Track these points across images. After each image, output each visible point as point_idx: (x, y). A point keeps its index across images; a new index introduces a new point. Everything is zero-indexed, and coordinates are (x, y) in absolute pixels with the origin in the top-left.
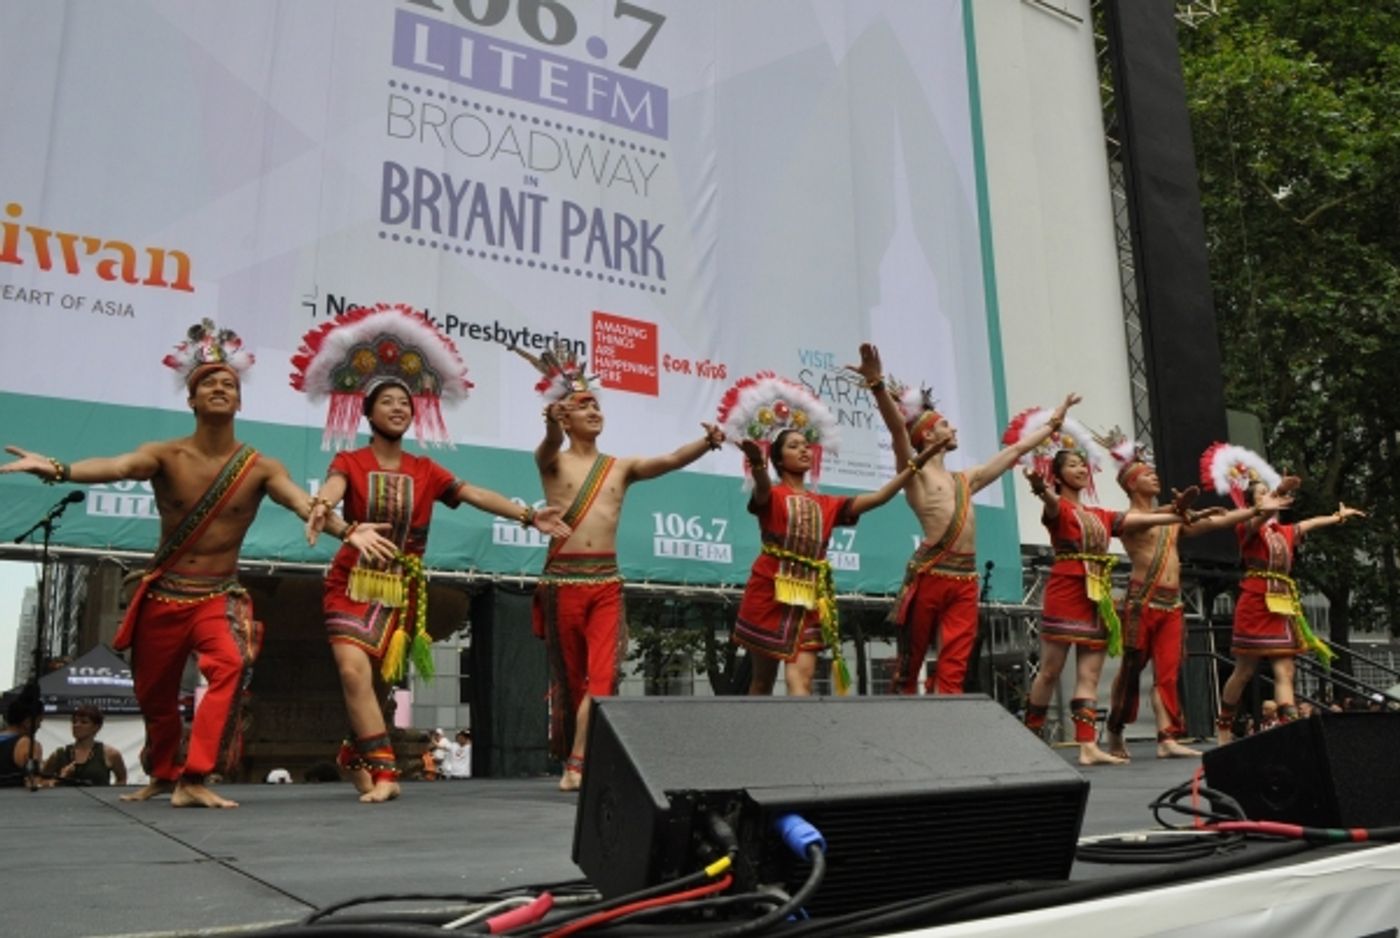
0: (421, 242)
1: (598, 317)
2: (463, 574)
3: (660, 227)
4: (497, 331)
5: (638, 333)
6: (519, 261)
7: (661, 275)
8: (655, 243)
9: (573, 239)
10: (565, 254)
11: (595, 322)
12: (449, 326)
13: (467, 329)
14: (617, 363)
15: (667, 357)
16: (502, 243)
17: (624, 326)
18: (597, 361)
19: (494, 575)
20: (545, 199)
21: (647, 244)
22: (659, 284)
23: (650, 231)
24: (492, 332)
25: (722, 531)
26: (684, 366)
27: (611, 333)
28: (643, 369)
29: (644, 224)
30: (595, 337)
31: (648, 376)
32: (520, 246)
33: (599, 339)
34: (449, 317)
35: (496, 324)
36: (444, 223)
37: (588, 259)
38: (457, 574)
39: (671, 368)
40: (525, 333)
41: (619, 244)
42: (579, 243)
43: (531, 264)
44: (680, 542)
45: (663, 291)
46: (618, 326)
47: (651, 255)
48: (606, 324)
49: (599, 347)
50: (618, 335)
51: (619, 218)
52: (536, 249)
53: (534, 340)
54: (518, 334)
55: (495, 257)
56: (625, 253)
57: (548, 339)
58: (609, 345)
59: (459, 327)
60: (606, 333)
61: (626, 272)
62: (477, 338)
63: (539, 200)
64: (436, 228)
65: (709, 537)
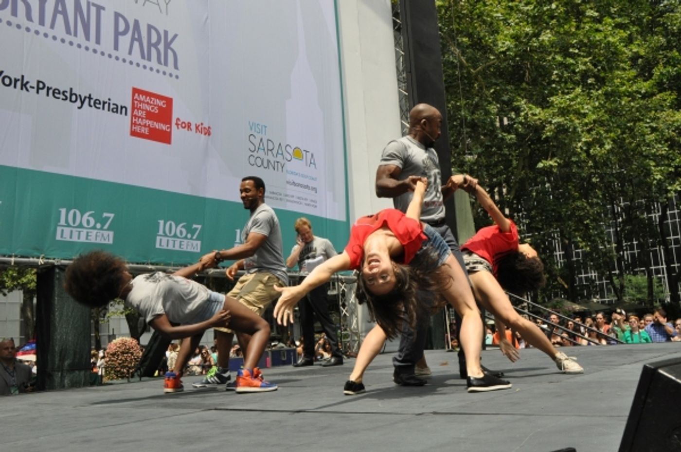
0: (19, 26)
1: (135, 91)
2: (35, 260)
3: (176, 36)
4: (71, 94)
5: (161, 103)
6: (87, 49)
7: (176, 67)
8: (172, 46)
9: (121, 38)
10: (116, 48)
11: (133, 95)
12: (38, 89)
13: (51, 92)
14: (148, 122)
15: (178, 119)
16: (76, 35)
17: (153, 99)
18: (134, 120)
19: (56, 260)
20: (104, 9)
21: (167, 46)
22: (175, 72)
23: (170, 38)
24: (68, 95)
25: (198, 232)
26: (188, 126)
27: (143, 102)
28: (163, 127)
29: (166, 33)
30: (133, 104)
31: (165, 131)
32: (88, 38)
33: (136, 106)
34: (39, 82)
35: (71, 89)
36: (35, 14)
37: (130, 53)
38: (31, 260)
39: (180, 126)
40: (90, 98)
41: (150, 45)
42: (125, 41)
43: (95, 51)
44: (170, 239)
45: (177, 77)
46: (148, 98)
47: (170, 53)
48: (141, 96)
49: (136, 110)
50: (148, 103)
51: (150, 27)
52: (98, 41)
53: (95, 103)
54: (85, 98)
55: (71, 43)
56: (154, 52)
57: (104, 103)
58: (143, 110)
59: (46, 89)
60: (140, 102)
61: (154, 63)
62: (58, 98)
63: (99, 8)
64: (29, 18)
65: (189, 236)
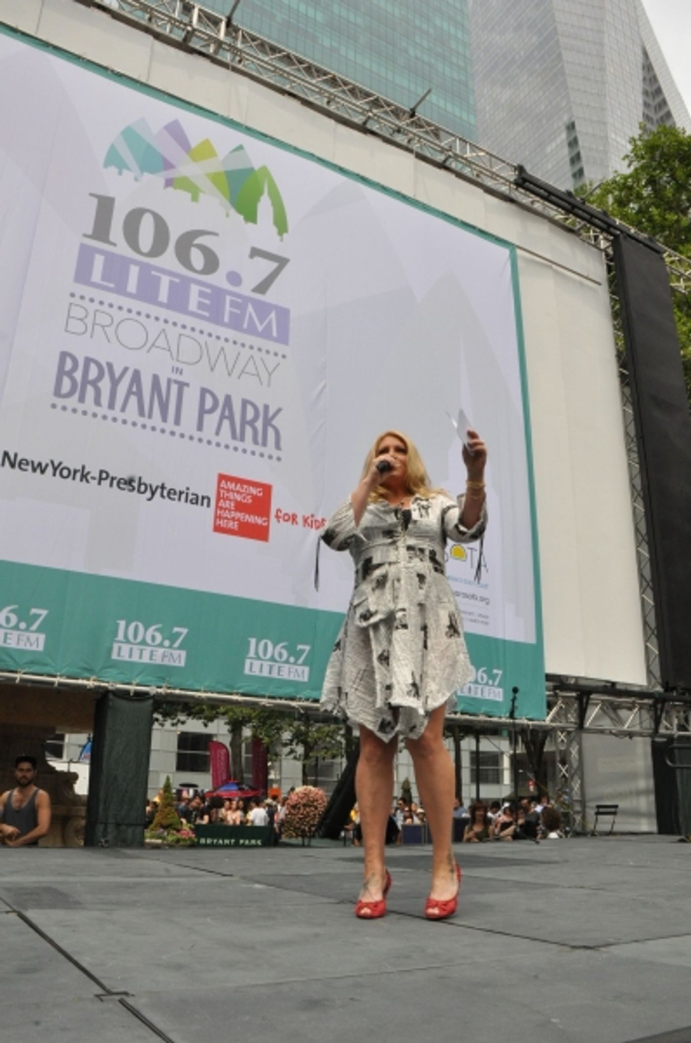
0: (85, 413)
1: (222, 478)
2: (85, 682)
3: (279, 411)
4: (140, 484)
5: (254, 491)
6: (163, 431)
7: (278, 446)
8: (274, 422)
9: (207, 417)
10: (200, 427)
11: (219, 483)
12: (101, 479)
13: (115, 482)
14: (238, 515)
15: (279, 510)
16: (150, 416)
17: (245, 486)
18: (219, 512)
19: (111, 684)
20: (187, 385)
21: (267, 422)
22: (276, 453)
23: (271, 413)
24: (136, 484)
25: (305, 655)
26: (293, 518)
27: (233, 491)
28: (259, 521)
29: (266, 407)
30: (219, 493)
31: (261, 526)
32: (164, 419)
33: (222, 496)
34: (101, 472)
35: (140, 478)
36: (105, 399)
37: (217, 433)
38: (80, 682)
39: (281, 520)
40: (163, 487)
41: (244, 422)
42: (211, 420)
43: (173, 433)
44: (265, 664)
45: (279, 459)
46: (239, 485)
47: (271, 432)
48: (229, 483)
49: (222, 501)
50: (238, 492)
51: (245, 403)
52: (177, 422)
53: (169, 493)
54: (157, 488)
55: (144, 426)
56: (249, 430)
57: (181, 493)
58: (230, 500)
59: (108, 481)
60: (228, 490)
61: (248, 444)
62: (124, 489)
63: (182, 385)
64: (97, 402)
65: (292, 660)
